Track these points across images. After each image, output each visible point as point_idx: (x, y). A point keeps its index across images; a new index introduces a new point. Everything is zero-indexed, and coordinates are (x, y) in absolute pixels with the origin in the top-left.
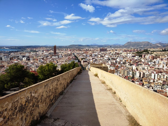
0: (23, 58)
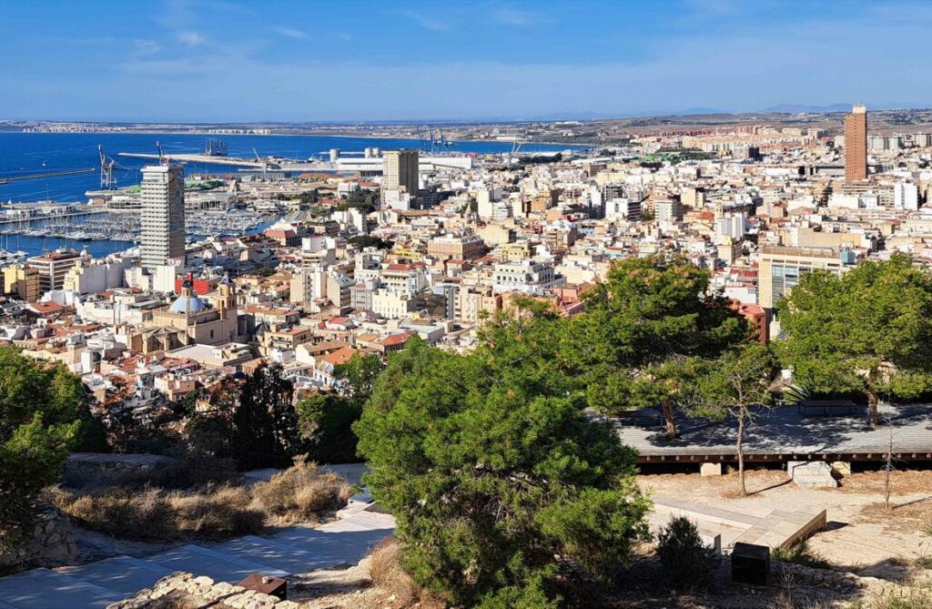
0: (610, 207)
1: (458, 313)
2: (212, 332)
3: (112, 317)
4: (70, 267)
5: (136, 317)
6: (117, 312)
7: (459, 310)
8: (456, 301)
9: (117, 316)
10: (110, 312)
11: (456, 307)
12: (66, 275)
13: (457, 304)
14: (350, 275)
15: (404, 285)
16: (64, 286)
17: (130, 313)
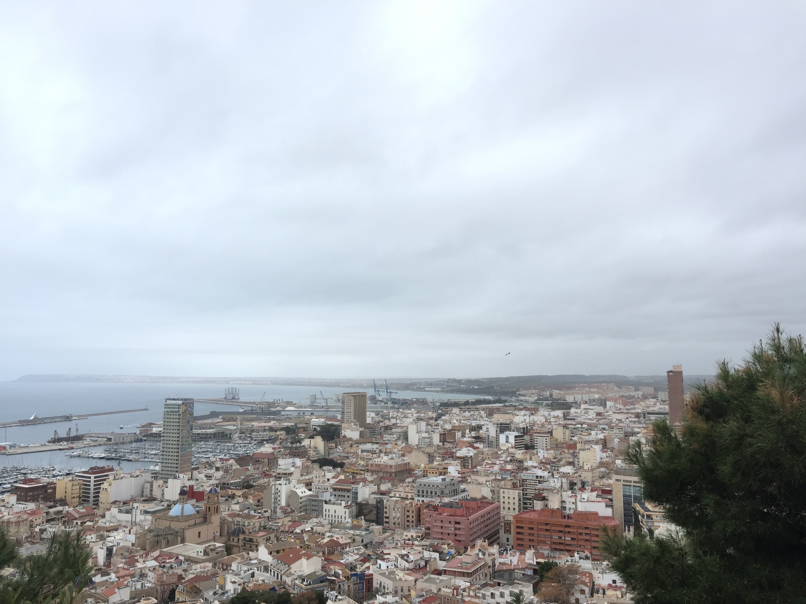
0: (502, 437)
1: (387, 520)
2: (199, 533)
3: (131, 520)
4: (105, 480)
5: (148, 520)
6: (134, 516)
7: (387, 518)
8: (385, 510)
9: (134, 520)
10: (129, 516)
11: (385, 515)
12: (102, 486)
13: (386, 513)
14: (309, 487)
15: (348, 496)
16: (100, 495)
17: (142, 517)
